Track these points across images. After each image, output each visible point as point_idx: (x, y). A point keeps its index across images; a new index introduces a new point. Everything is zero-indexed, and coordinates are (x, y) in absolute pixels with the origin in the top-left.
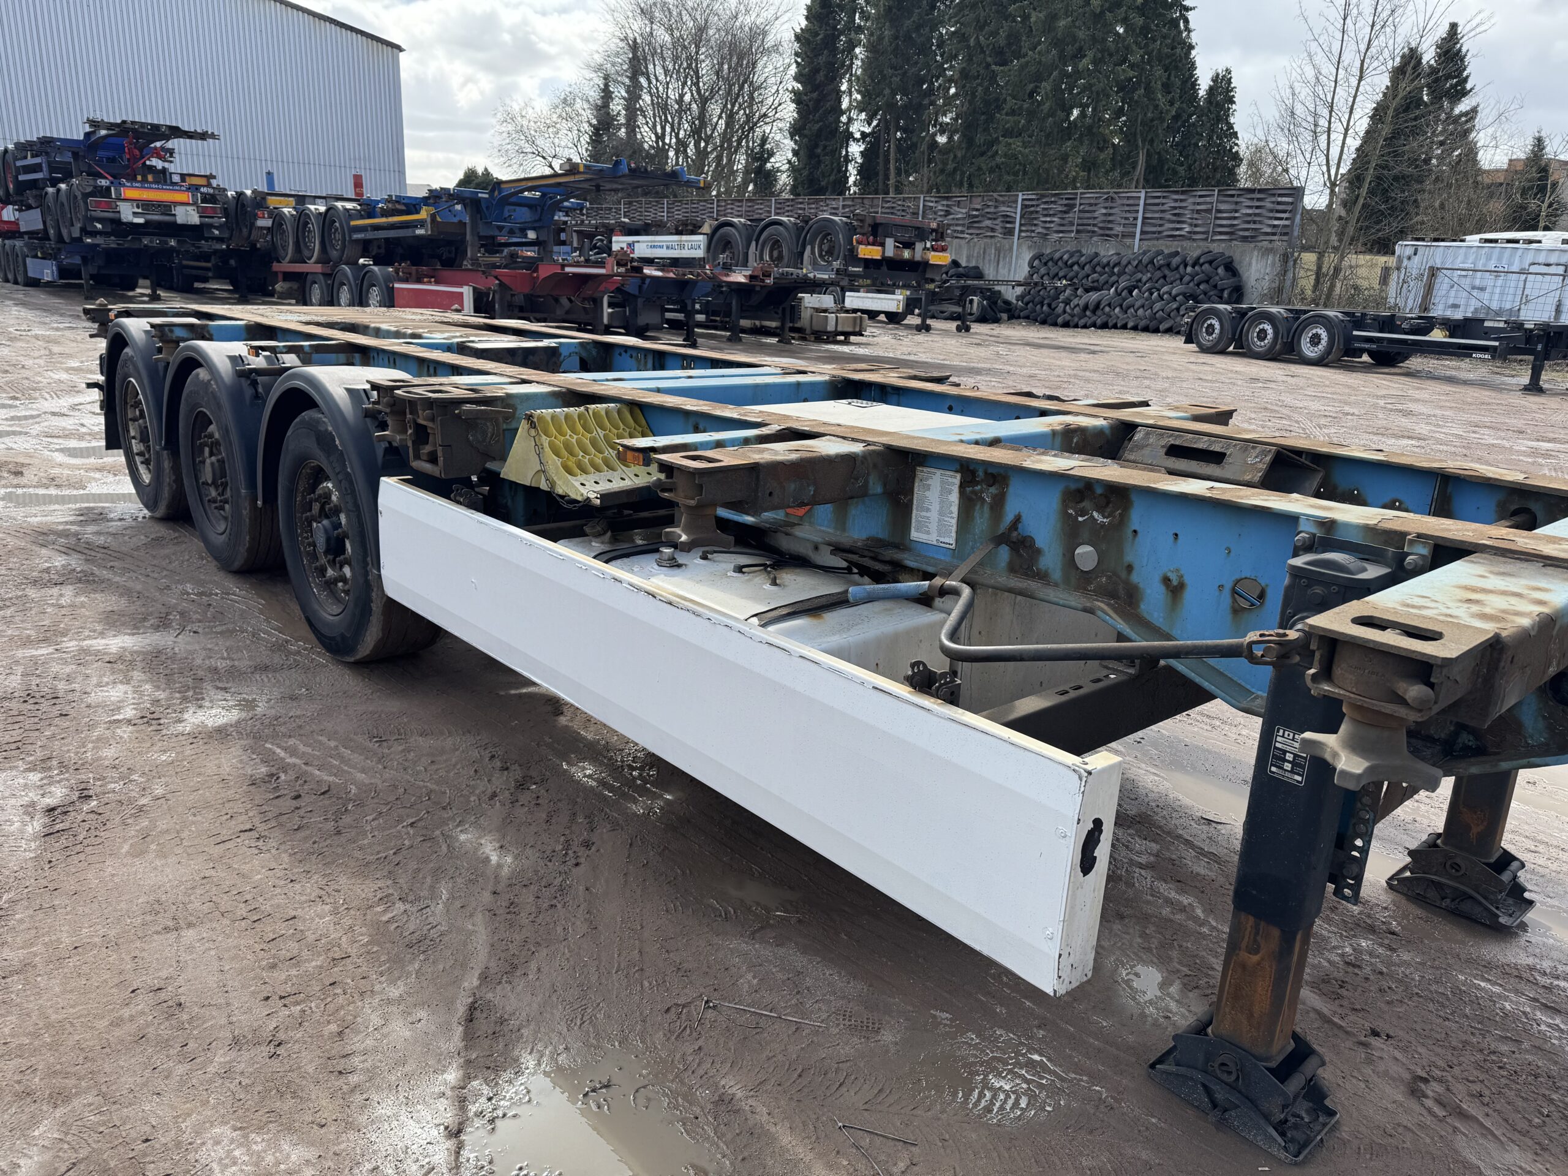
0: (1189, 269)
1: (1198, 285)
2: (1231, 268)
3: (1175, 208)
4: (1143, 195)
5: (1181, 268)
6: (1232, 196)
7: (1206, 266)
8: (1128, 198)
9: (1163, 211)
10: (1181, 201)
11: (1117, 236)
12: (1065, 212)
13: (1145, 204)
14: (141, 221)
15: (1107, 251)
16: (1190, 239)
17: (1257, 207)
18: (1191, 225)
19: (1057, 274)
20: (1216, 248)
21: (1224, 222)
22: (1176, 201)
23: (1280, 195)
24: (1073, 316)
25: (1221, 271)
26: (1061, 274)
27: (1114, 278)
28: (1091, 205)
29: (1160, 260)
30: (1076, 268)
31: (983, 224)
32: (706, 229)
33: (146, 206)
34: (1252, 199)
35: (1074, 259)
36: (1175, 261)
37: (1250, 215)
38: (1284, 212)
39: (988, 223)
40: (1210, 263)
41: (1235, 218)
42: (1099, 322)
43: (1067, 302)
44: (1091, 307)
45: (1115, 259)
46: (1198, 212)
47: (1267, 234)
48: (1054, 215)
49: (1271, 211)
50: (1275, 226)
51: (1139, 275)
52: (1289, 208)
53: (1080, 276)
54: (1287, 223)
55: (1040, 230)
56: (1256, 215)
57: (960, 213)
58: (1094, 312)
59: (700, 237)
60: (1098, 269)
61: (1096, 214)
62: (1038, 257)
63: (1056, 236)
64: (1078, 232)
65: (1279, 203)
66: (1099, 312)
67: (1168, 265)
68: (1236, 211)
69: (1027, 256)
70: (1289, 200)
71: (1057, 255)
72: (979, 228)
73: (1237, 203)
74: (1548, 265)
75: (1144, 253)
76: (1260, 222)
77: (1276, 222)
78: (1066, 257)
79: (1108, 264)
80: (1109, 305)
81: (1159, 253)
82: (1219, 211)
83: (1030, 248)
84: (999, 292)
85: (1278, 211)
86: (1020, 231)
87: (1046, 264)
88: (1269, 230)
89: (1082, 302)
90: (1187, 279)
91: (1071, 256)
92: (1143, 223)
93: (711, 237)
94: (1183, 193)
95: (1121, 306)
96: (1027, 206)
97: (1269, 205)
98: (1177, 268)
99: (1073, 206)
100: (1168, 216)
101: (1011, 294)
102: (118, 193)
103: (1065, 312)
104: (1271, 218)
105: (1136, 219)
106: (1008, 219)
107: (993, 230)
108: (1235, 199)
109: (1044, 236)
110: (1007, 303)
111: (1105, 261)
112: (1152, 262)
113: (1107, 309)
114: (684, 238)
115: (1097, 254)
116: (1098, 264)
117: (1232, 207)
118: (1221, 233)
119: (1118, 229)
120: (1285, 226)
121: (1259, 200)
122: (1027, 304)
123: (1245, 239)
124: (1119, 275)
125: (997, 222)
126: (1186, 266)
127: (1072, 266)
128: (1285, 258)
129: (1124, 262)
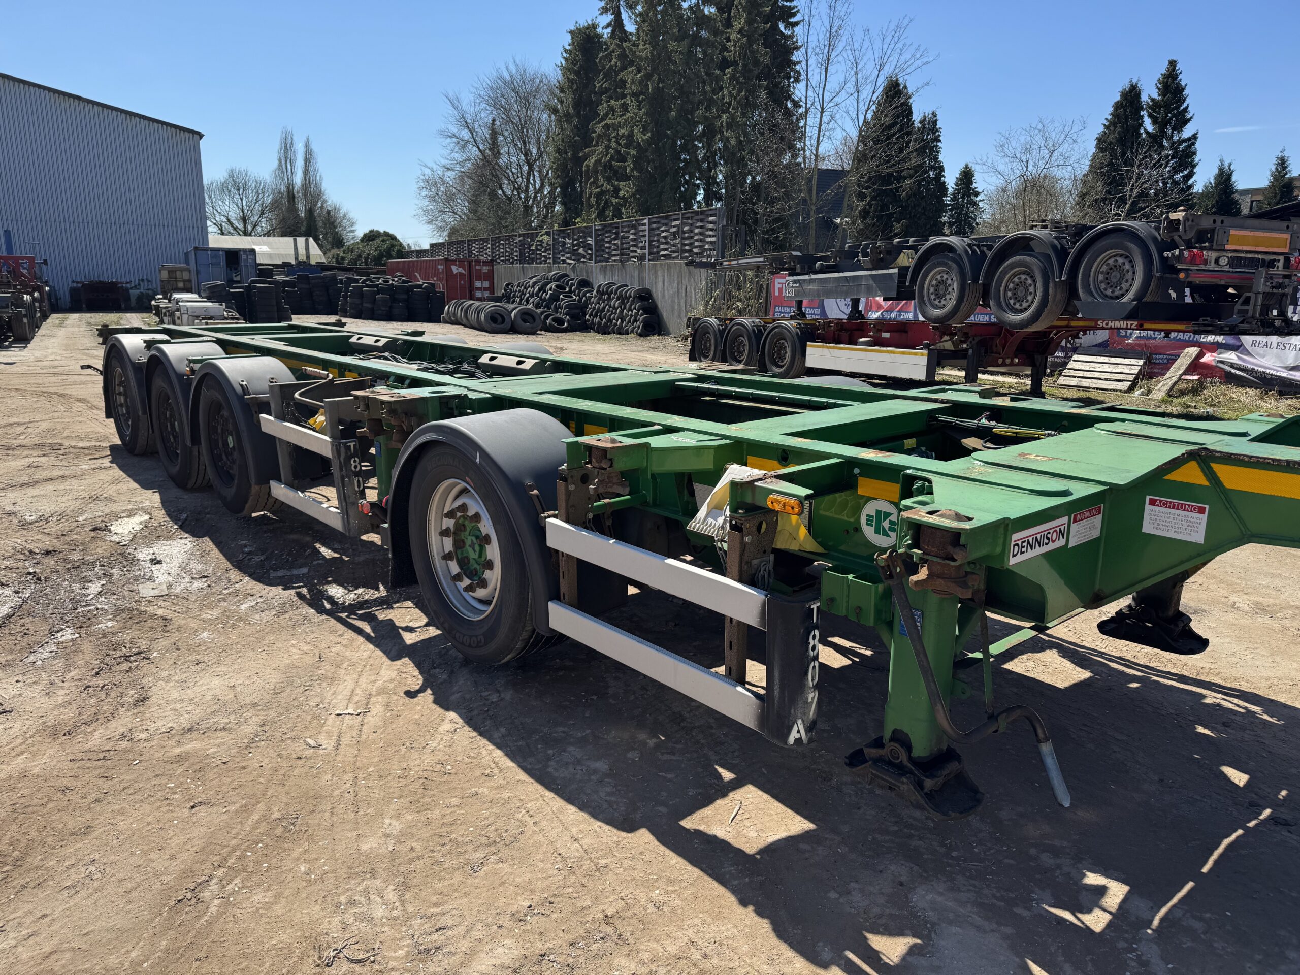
3: (663, 231)
4: (647, 221)
9: (658, 234)
10: (666, 224)
11: (638, 257)
13: (649, 229)
17: (701, 227)
21: (687, 242)
28: (627, 232)
37: (697, 234)
38: (713, 229)
41: (691, 237)
46: (673, 233)
47: (707, 250)
50: (710, 243)
52: (715, 226)
54: (715, 239)
56: (700, 234)
61: (629, 240)
70: (715, 219)
73: (691, 224)
76: (703, 240)
77: (709, 239)
82: (683, 232)
88: (708, 247)
92: (650, 246)
94: (667, 218)
97: (707, 225)
100: (661, 238)
105: (646, 242)
117: (689, 228)
118: (685, 251)
119: (639, 252)
120: (714, 242)
121: (701, 221)
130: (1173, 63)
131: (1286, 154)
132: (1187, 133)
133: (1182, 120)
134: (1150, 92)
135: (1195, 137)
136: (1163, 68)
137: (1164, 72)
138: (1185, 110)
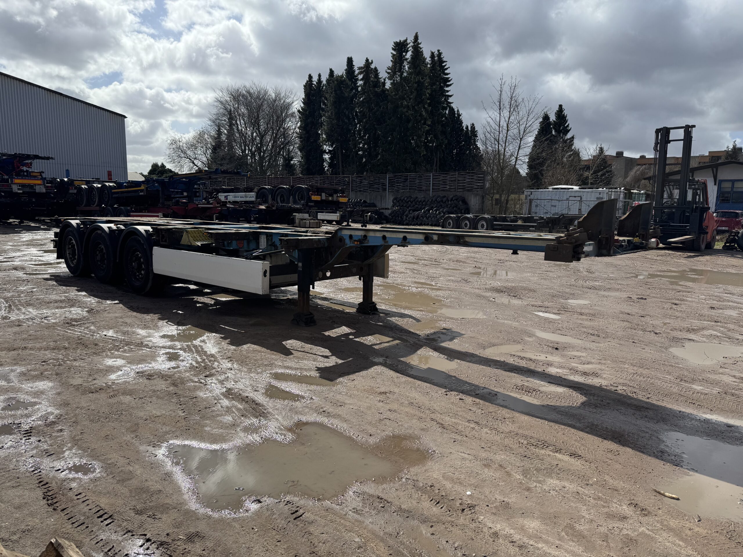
0: (449, 202)
1: (453, 208)
2: (465, 202)
3: (443, 180)
4: (431, 175)
5: (447, 202)
6: (463, 175)
7: (455, 201)
8: (427, 176)
9: (439, 181)
10: (446, 177)
11: (424, 190)
12: (405, 182)
13: (433, 178)
14: (21, 192)
15: (421, 196)
16: (449, 191)
17: (472, 179)
18: (449, 186)
19: (403, 205)
20: (459, 194)
21: (461, 184)
22: (443, 177)
23: (479, 174)
24: (409, 221)
25: (460, 202)
26: (404, 205)
27: (423, 206)
28: (413, 179)
29: (439, 199)
30: (409, 203)
31: (375, 187)
32: (256, 190)
33: (23, 186)
34: (469, 176)
35: (409, 199)
36: (444, 199)
37: (469, 182)
38: (481, 180)
39: (376, 186)
40: (456, 200)
41: (465, 183)
42: (419, 223)
43: (407, 216)
44: (415, 217)
45: (423, 199)
46: (452, 181)
47: (476, 188)
48: (400, 183)
49: (476, 180)
50: (478, 186)
51: (432, 205)
52: (482, 179)
53: (411, 206)
54: (482, 184)
55: (396, 189)
56: (471, 182)
57: (366, 182)
58: (417, 219)
59: (253, 193)
60: (418, 203)
61: (416, 182)
62: (395, 199)
63: (402, 191)
64: (410, 189)
65: (479, 177)
66: (418, 220)
67: (442, 201)
68: (465, 180)
69: (392, 198)
70: (482, 176)
71: (402, 198)
72: (373, 188)
73: (465, 177)
74: (575, 197)
75: (433, 197)
76: (473, 184)
77: (479, 184)
78: (405, 199)
79: (421, 201)
80: (422, 216)
81: (439, 196)
82: (459, 180)
83: (393, 195)
84: (383, 212)
85: (479, 180)
86: (389, 189)
87: (398, 201)
88: (476, 187)
89: (412, 215)
90: (449, 206)
91: (408, 198)
92: (433, 186)
93: (257, 194)
94: (446, 174)
95: (426, 217)
96: (391, 180)
97: (476, 178)
98: (445, 202)
99: (407, 179)
100: (441, 182)
101: (387, 213)
102: (12, 181)
103: (406, 220)
104: (477, 183)
105: (430, 184)
106: (384, 185)
107: (378, 189)
108: (464, 176)
109: (398, 191)
110: (386, 216)
111: (420, 200)
112: (436, 200)
113: (421, 218)
114: (247, 193)
115: (417, 198)
116: (417, 201)
117: (463, 179)
118: (460, 189)
119: (424, 188)
120: (481, 186)
121: (472, 176)
122: (393, 217)
123: (468, 190)
124: (425, 205)
125: (380, 185)
126: (448, 201)
127: (408, 202)
128: (483, 197)
129: (426, 200)
130: (561, 106)
131: (602, 146)
132: (569, 136)
133: (567, 131)
134: (553, 118)
135: (573, 137)
136: (557, 108)
137: (557, 109)
138: (568, 126)
